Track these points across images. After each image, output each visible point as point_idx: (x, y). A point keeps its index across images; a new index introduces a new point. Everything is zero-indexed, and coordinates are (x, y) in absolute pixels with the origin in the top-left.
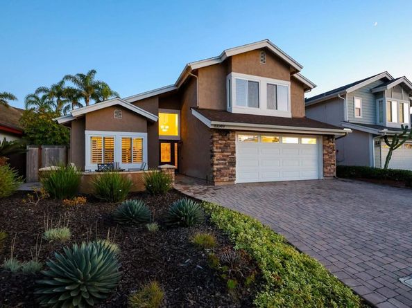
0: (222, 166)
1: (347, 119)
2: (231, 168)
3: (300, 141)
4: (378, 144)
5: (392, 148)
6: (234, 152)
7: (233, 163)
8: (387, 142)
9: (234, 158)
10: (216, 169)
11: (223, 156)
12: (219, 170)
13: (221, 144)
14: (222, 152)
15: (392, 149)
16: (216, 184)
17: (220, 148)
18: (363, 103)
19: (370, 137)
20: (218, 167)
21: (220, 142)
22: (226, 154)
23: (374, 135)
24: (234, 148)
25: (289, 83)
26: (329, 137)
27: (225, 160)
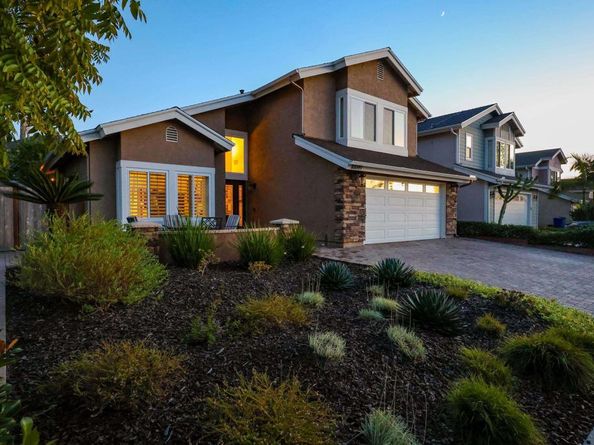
0: (352, 222)
1: (459, 162)
2: (361, 225)
3: (424, 189)
4: (493, 195)
5: (507, 199)
6: (363, 203)
7: (362, 218)
8: (500, 192)
9: (364, 211)
10: (345, 226)
11: (353, 207)
12: (349, 226)
13: (351, 191)
14: (353, 202)
15: (506, 202)
16: (346, 246)
17: (351, 197)
18: (473, 141)
19: (486, 186)
20: (348, 222)
21: (351, 188)
22: (355, 204)
23: (490, 184)
24: (364, 196)
25: (406, 109)
26: (452, 185)
27: (355, 213)
